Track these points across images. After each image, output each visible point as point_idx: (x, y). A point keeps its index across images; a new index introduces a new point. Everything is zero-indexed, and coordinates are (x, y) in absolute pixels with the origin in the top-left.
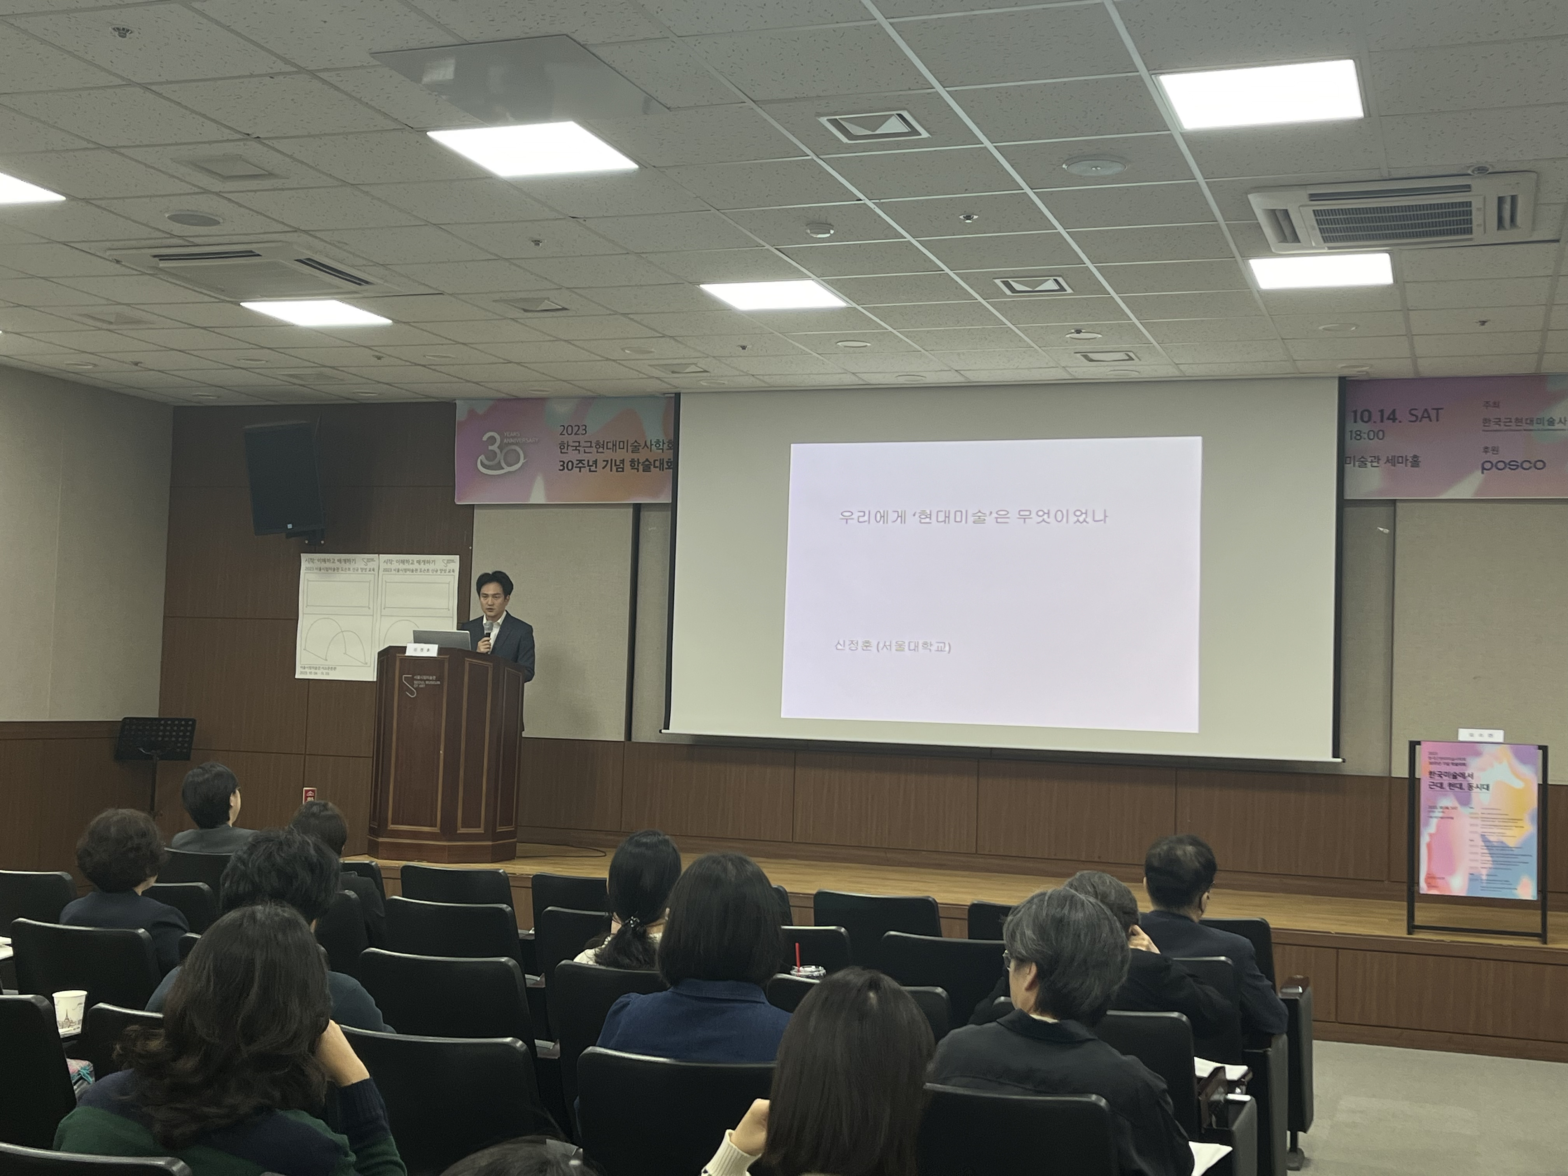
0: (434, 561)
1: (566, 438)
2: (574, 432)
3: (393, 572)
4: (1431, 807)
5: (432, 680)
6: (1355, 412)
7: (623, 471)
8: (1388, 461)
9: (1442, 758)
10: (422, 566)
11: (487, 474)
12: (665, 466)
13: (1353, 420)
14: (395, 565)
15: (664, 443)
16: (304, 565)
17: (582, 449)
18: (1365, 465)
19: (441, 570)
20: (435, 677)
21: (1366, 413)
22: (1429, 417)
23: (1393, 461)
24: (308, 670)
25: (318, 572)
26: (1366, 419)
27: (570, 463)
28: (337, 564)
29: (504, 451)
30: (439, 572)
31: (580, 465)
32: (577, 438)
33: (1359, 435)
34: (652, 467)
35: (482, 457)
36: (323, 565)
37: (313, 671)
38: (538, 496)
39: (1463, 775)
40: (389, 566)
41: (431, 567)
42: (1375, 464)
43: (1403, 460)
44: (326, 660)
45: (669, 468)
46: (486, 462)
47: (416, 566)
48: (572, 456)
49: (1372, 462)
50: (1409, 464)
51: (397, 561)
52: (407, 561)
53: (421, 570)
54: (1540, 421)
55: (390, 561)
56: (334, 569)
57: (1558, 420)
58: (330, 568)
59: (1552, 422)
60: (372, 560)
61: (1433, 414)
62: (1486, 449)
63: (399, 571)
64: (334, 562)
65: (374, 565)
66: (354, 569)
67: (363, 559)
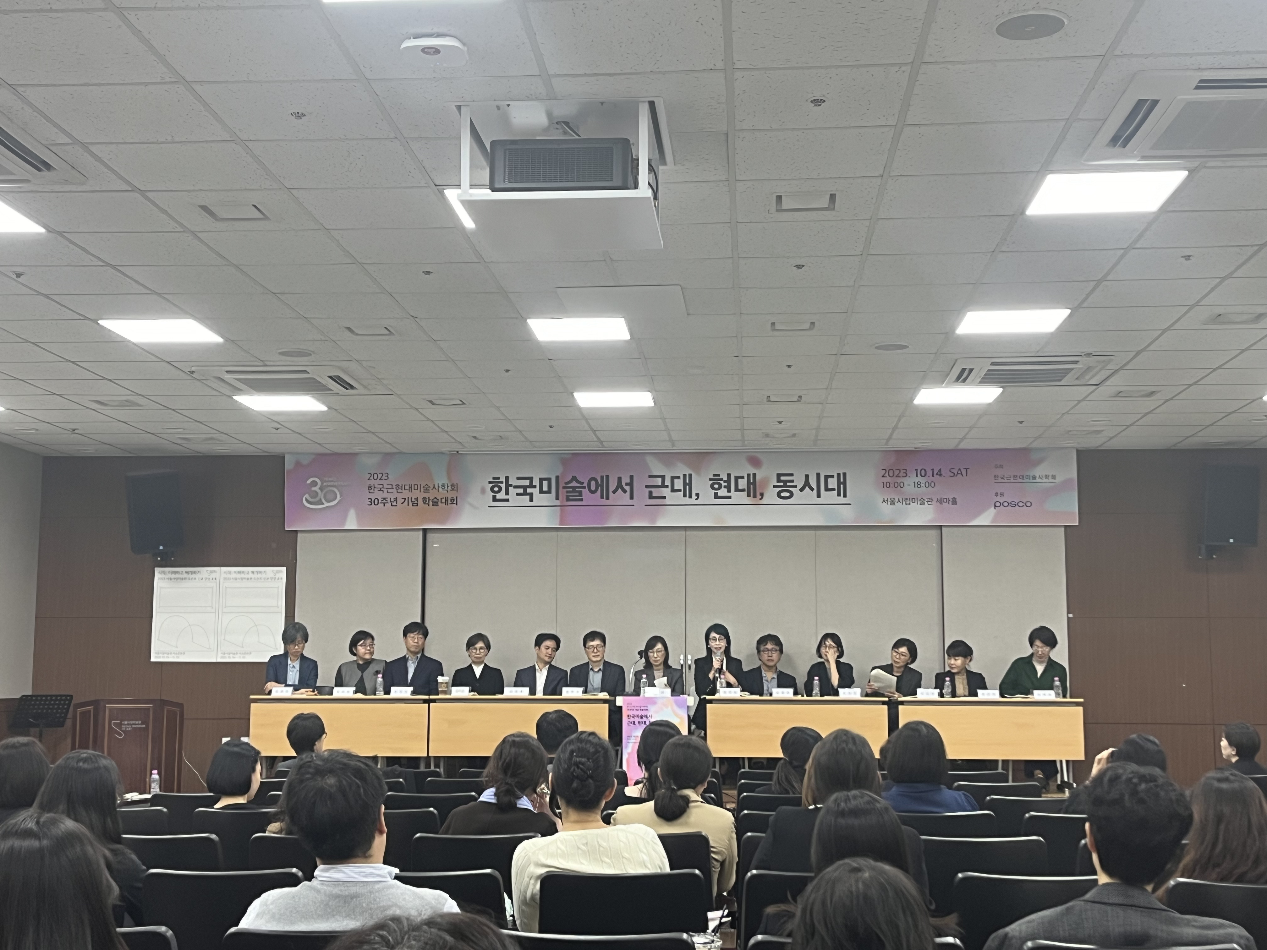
0: (265, 572)
1: (372, 482)
2: (379, 478)
3: (232, 580)
6: (917, 470)
7: (417, 506)
8: (938, 501)
10: (256, 576)
11: (310, 508)
12: (450, 502)
13: (915, 475)
14: (234, 576)
15: (448, 486)
16: (157, 576)
17: (385, 490)
18: (924, 504)
19: (272, 578)
21: (923, 471)
22: (961, 474)
23: (940, 501)
24: (161, 655)
25: (169, 581)
26: (923, 474)
27: (376, 500)
28: (185, 575)
29: (324, 492)
30: (269, 580)
31: (384, 501)
32: (381, 482)
33: (920, 484)
34: (439, 503)
35: (307, 496)
36: (173, 576)
37: (166, 655)
38: (351, 523)
40: (228, 576)
41: (264, 576)
42: (929, 503)
43: (948, 501)
44: (177, 647)
45: (452, 504)
46: (310, 499)
48: (378, 495)
49: (928, 501)
50: (951, 503)
51: (235, 572)
52: (243, 572)
53: (255, 579)
54: (1028, 477)
55: (230, 572)
56: (182, 579)
57: (1038, 477)
58: (179, 578)
59: (1034, 478)
60: (215, 571)
61: (964, 472)
62: (997, 494)
63: (236, 579)
64: (182, 574)
65: (216, 575)
66: (199, 578)
67: (207, 571)
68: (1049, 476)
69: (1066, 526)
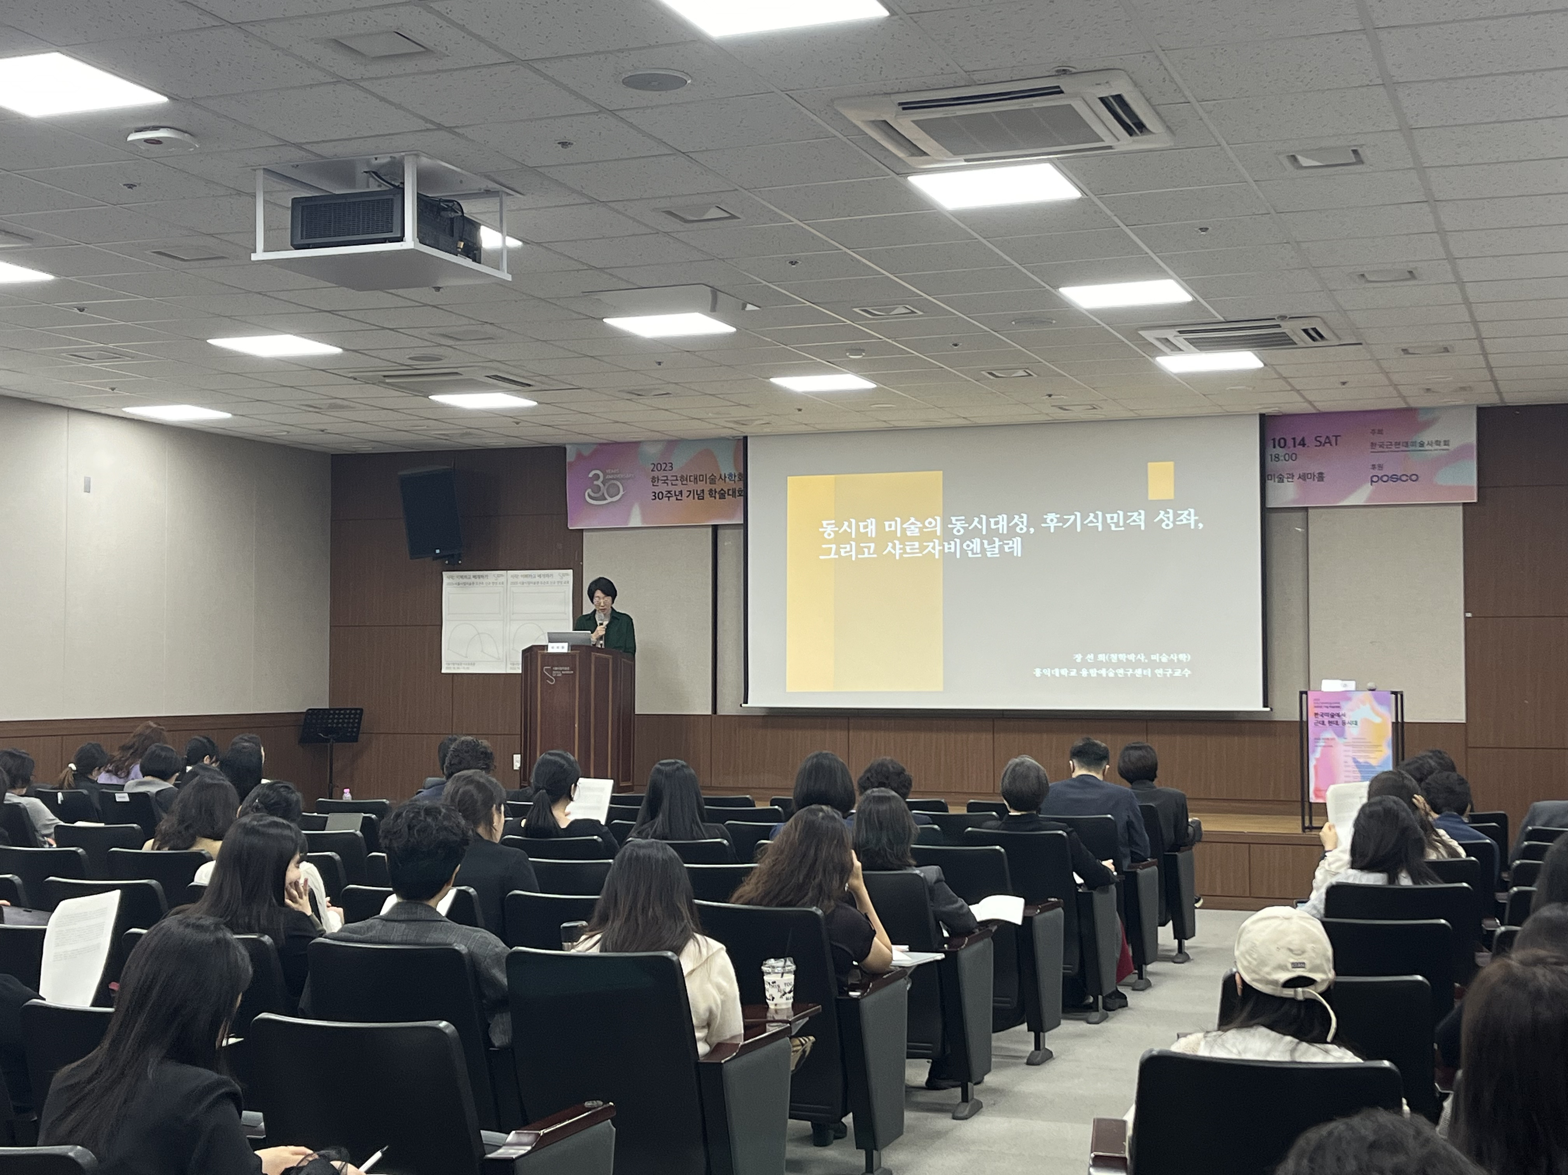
0: (552, 575)
1: (656, 474)
2: (663, 468)
3: (519, 585)
4: (1316, 739)
5: (567, 670)
6: (1274, 440)
7: (703, 499)
8: (1300, 477)
9: (1323, 703)
10: (542, 579)
11: (593, 505)
12: (737, 494)
13: (1272, 445)
14: (521, 579)
15: (735, 476)
16: (445, 581)
17: (669, 483)
18: (1283, 482)
19: (558, 582)
21: (1282, 441)
22: (1330, 442)
23: (1303, 477)
24: (451, 666)
25: (458, 586)
26: (1282, 445)
27: (660, 494)
28: (473, 580)
29: (607, 485)
30: (556, 584)
31: (669, 495)
32: (665, 474)
33: (1277, 457)
34: (726, 495)
35: (589, 490)
36: (461, 581)
37: (456, 666)
38: (636, 521)
39: (1338, 715)
40: (515, 580)
41: (550, 579)
42: (1289, 480)
43: (1311, 476)
45: (740, 495)
46: (592, 494)
47: (537, 579)
48: (663, 488)
49: (1288, 478)
50: (1316, 479)
51: (522, 576)
52: (530, 576)
53: (541, 583)
54: (1414, 444)
55: (517, 576)
56: (470, 584)
57: (1426, 443)
58: (467, 583)
59: (1422, 445)
60: (502, 575)
61: (1333, 440)
62: (1374, 467)
63: (523, 583)
64: (470, 578)
65: (501, 579)
66: (486, 583)
67: (494, 575)
68: (1440, 442)
69: (1464, 504)
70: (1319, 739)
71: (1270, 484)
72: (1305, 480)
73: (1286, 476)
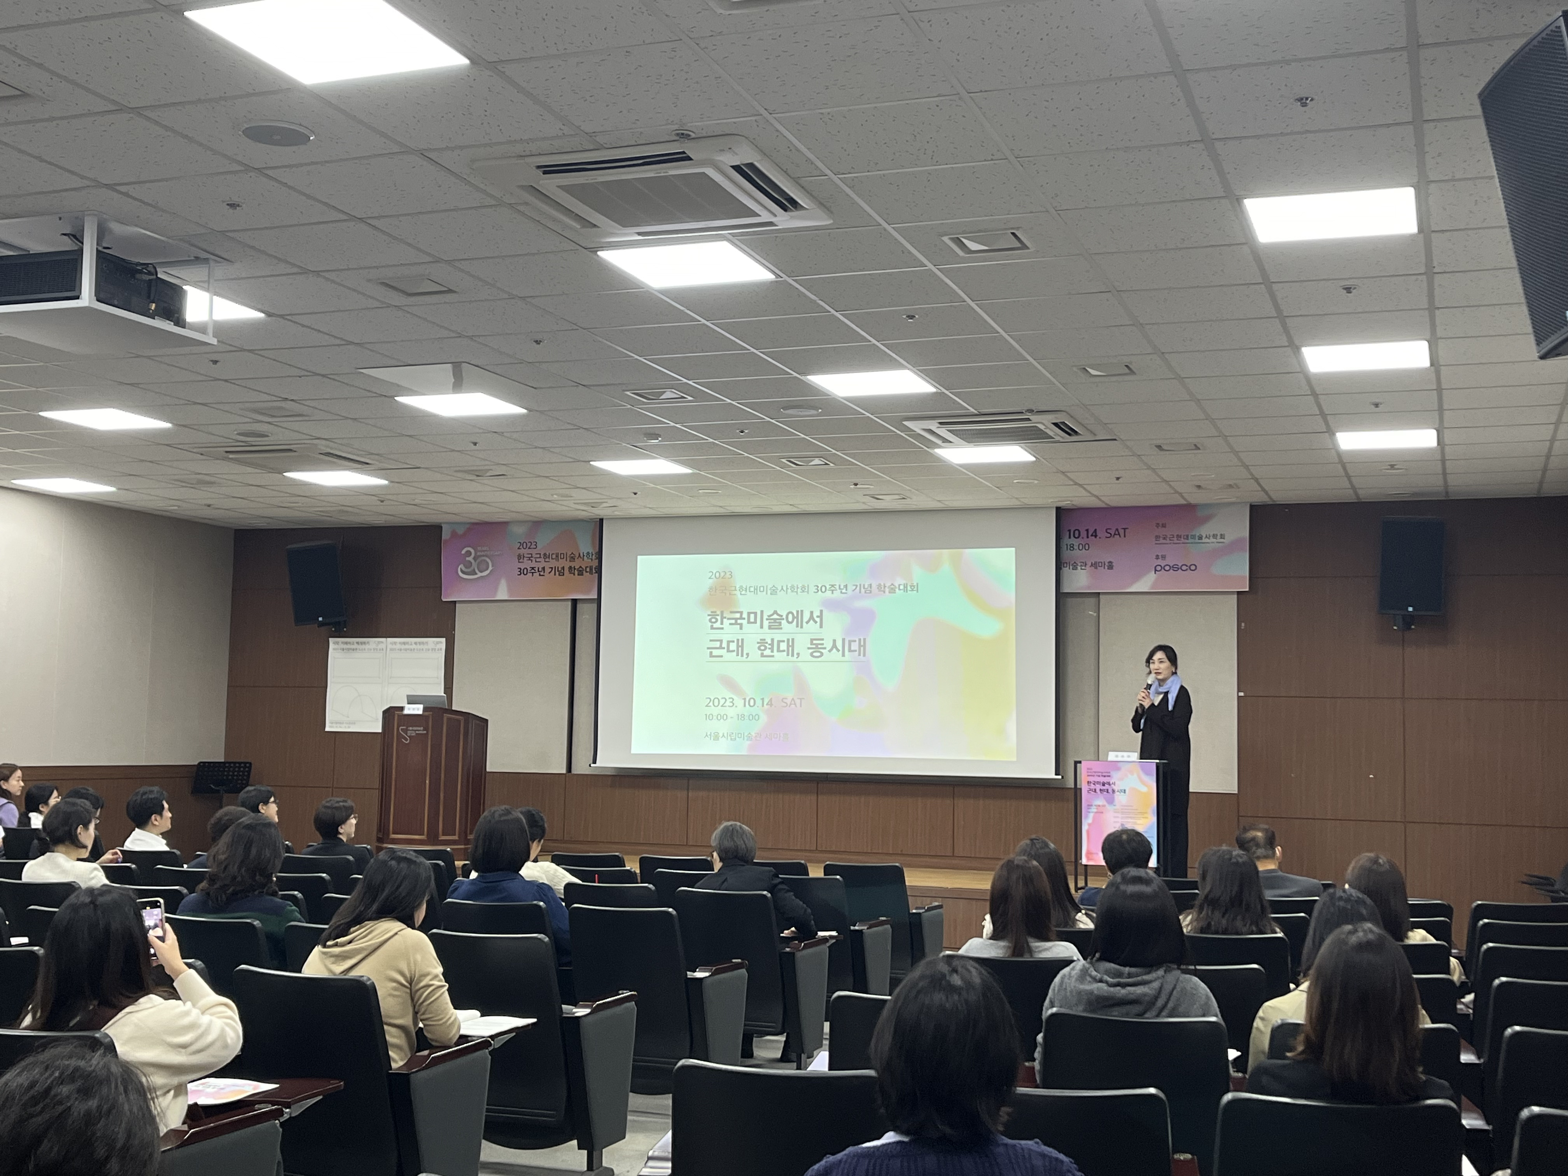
0: (425, 643)
1: (522, 551)
2: (528, 547)
3: (397, 651)
4: (1088, 805)
5: (420, 730)
6: (1070, 531)
7: (563, 575)
8: (1092, 565)
9: (1095, 772)
10: (419, 647)
11: (464, 579)
12: (594, 571)
13: (1068, 536)
14: (398, 646)
15: (592, 554)
16: (331, 646)
17: (534, 560)
18: (1076, 569)
19: (432, 649)
20: (422, 728)
21: (1077, 532)
22: (1119, 534)
23: (1095, 565)
24: (334, 725)
25: (342, 651)
26: (1076, 536)
27: (525, 570)
28: (355, 646)
29: (477, 561)
30: (430, 651)
31: (533, 571)
32: (530, 551)
33: (1069, 547)
34: (584, 572)
35: (461, 566)
36: (345, 646)
37: (338, 725)
38: (502, 594)
39: (1109, 784)
40: (394, 647)
41: (425, 647)
42: (1083, 568)
43: (1102, 564)
44: (348, 717)
45: (596, 572)
46: (464, 569)
47: (414, 646)
48: (527, 564)
49: (1081, 566)
50: (1106, 567)
51: (400, 643)
52: (407, 643)
53: (417, 649)
54: (1193, 537)
55: (395, 643)
56: (353, 650)
57: (1204, 536)
58: (351, 649)
59: (1200, 538)
60: (382, 642)
61: (1122, 532)
62: (1157, 557)
63: (401, 650)
64: (353, 644)
65: (383, 646)
66: (368, 649)
67: (375, 642)
68: (1217, 535)
69: (1238, 592)
70: (1092, 805)
71: (1066, 571)
72: (1096, 568)
73: (1079, 564)
